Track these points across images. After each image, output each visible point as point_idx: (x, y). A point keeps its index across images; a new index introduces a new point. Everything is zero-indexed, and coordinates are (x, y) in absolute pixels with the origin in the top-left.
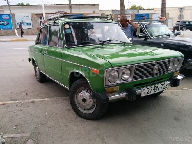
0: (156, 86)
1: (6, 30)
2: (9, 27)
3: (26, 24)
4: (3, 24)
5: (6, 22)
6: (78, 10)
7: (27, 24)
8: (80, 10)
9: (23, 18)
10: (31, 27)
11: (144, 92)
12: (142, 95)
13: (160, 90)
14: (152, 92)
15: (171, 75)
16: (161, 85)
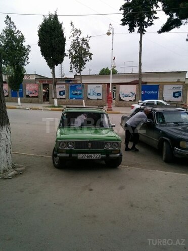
0: (89, 155)
1: (78, 100)
2: (81, 96)
3: (96, 94)
4: (76, 94)
5: (79, 92)
6: (158, 78)
7: (98, 94)
8: (161, 79)
9: (94, 88)
10: (100, 97)
12: (78, 158)
13: (92, 158)
14: (86, 158)
15: (111, 152)
16: (93, 155)
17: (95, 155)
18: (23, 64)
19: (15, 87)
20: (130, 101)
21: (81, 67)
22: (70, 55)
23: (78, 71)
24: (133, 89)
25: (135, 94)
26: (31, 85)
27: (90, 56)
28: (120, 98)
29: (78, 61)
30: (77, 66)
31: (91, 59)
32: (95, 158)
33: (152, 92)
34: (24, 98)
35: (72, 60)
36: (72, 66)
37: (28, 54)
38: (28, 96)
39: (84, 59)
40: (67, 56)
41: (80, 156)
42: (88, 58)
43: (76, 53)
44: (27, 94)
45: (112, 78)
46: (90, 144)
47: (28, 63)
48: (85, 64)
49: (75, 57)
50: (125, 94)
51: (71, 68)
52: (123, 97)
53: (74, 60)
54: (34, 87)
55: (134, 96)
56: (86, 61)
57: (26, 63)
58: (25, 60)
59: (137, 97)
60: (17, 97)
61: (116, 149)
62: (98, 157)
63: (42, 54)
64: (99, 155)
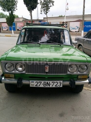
0: (46, 82)
11: (32, 83)
12: (31, 86)
13: (51, 86)
14: (42, 86)
15: (77, 78)
16: (52, 82)
17: (54, 82)
18: (14, 10)
19: (10, 24)
20: (76, 32)
21: (47, 10)
22: (40, 3)
23: (45, 13)
24: (78, 24)
25: (79, 27)
26: (20, 23)
27: (53, 3)
28: (70, 30)
29: (45, 7)
30: (45, 10)
31: (53, 5)
32: (54, 86)
33: (89, 26)
34: (16, 31)
35: (42, 6)
36: (42, 10)
37: (17, 4)
38: (18, 30)
39: (49, 5)
40: (39, 4)
41: (33, 84)
42: (51, 4)
43: (44, 2)
44: (18, 28)
45: (66, 18)
46: (47, 67)
47: (16, 9)
48: (49, 8)
49: (44, 4)
50: (73, 28)
51: (41, 11)
52: (72, 30)
53: (43, 6)
54: (22, 24)
55: (78, 29)
56: (50, 6)
57: (15, 10)
58: (15, 8)
59: (80, 29)
60: (12, 30)
61: (85, 73)
62: (59, 86)
63: (24, 3)
64: (60, 83)
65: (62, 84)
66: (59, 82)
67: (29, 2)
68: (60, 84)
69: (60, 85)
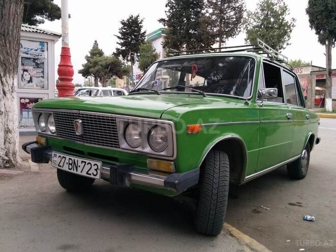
0: (73, 159)
13: (79, 172)
16: (82, 162)
17: (85, 162)
18: (281, 48)
32: (84, 173)
37: (291, 31)
47: (288, 44)
58: (285, 41)
61: (162, 153)
62: (93, 173)
63: (311, 27)
64: (96, 167)
65: (99, 171)
66: (94, 165)
67: (325, 20)
68: (96, 170)
69: (95, 173)
